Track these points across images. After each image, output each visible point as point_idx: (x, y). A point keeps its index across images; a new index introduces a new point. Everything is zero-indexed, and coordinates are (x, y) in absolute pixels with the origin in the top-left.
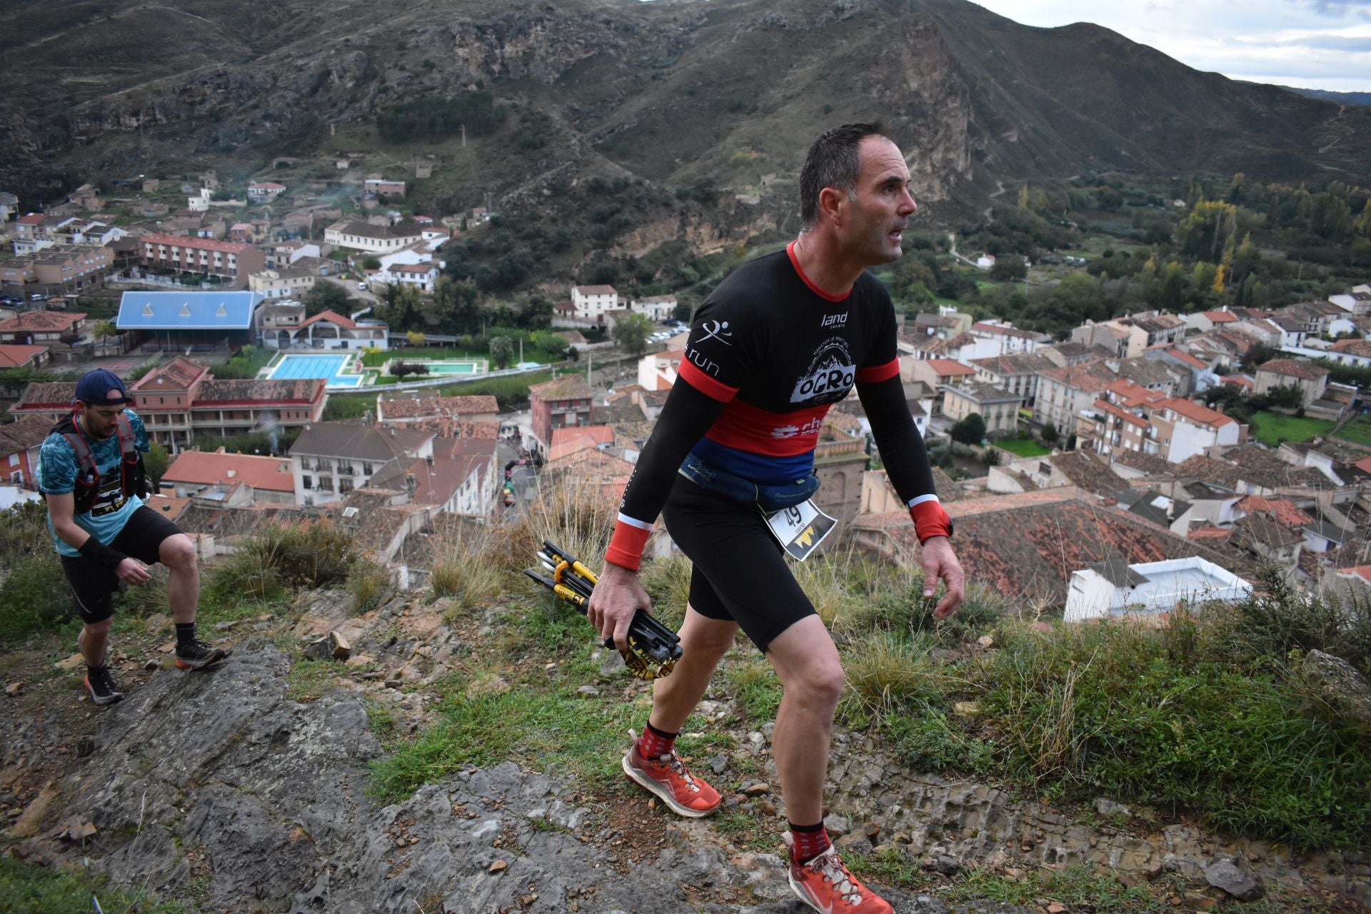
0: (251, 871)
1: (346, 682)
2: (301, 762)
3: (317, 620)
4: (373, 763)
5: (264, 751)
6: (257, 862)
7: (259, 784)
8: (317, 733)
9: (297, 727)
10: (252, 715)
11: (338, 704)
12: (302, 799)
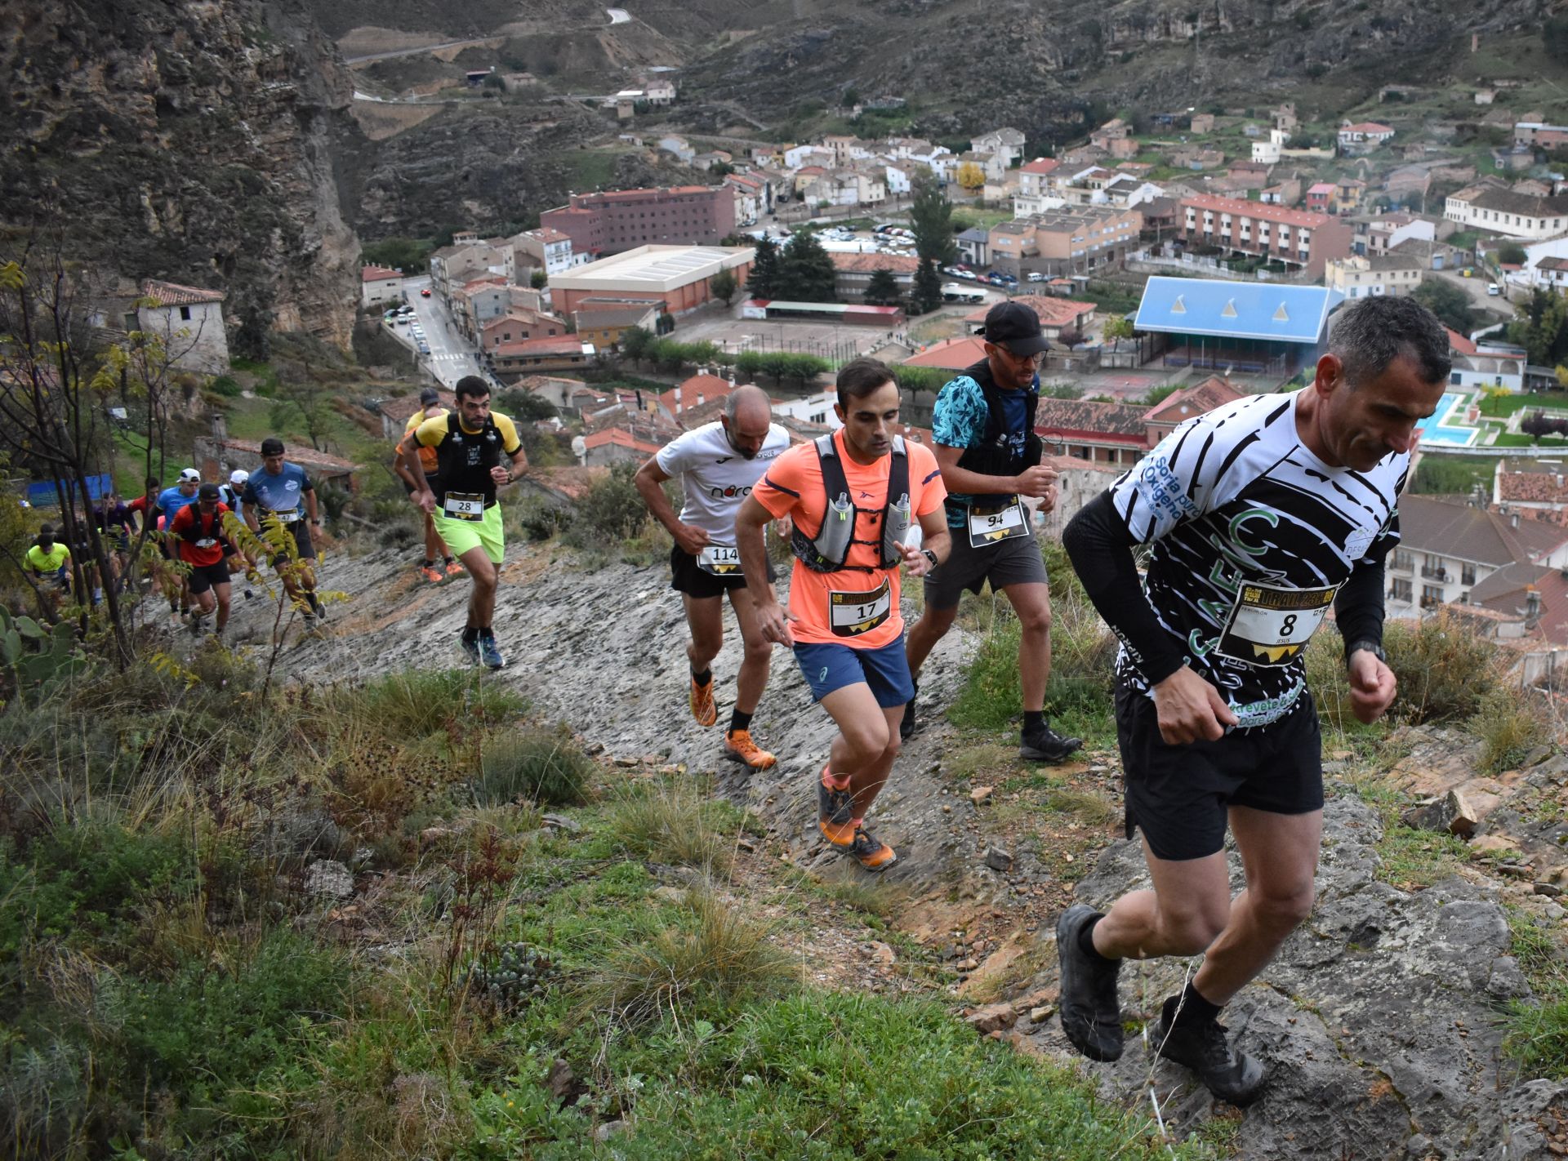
0: (1305, 1129)
1: (1470, 871)
2: (1394, 981)
3: (1422, 772)
4: (1512, 1004)
5: (1337, 950)
6: (1314, 1118)
7: (1326, 1000)
8: (1423, 941)
9: (1392, 924)
10: (1324, 893)
11: (1457, 902)
12: (1393, 1037)
